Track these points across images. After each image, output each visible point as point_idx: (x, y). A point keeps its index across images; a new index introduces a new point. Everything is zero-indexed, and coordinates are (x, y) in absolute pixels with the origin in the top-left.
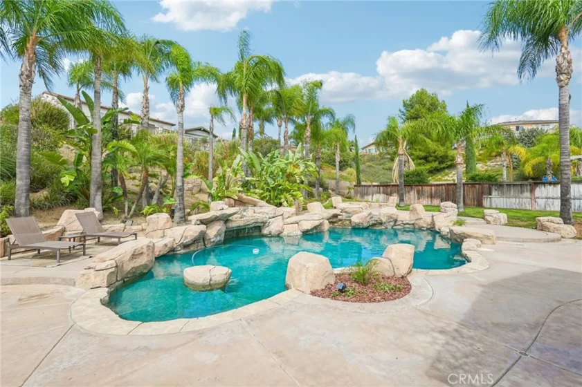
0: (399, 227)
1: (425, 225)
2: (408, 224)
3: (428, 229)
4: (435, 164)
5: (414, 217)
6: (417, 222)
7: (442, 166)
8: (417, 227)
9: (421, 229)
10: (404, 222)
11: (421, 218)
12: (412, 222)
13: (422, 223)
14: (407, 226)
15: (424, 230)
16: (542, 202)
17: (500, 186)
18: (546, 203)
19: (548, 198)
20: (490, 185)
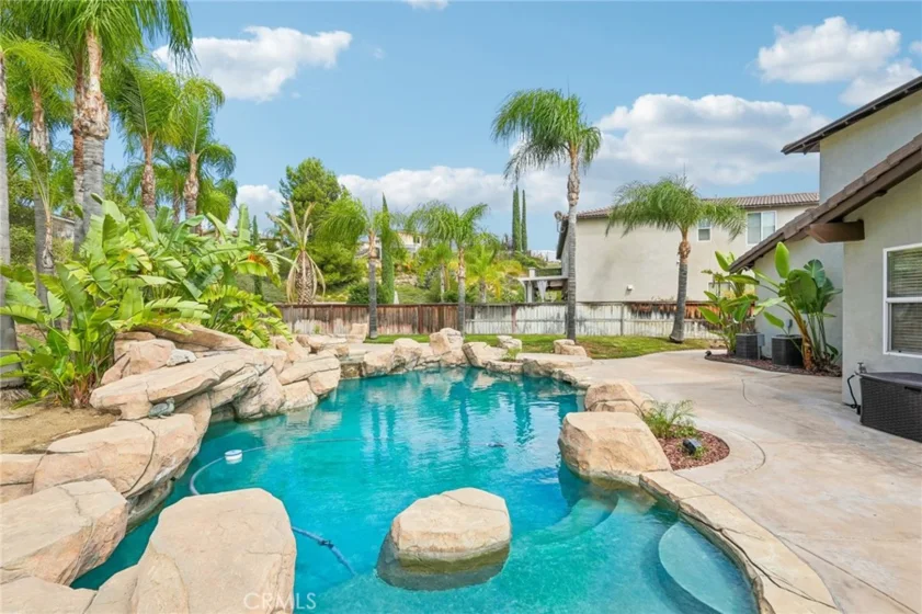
0: (421, 368)
1: (454, 361)
2: (433, 362)
3: (457, 366)
4: (336, 277)
5: (440, 351)
6: (444, 357)
7: (345, 279)
8: (443, 365)
9: (449, 367)
10: (428, 360)
11: (450, 352)
12: (438, 359)
13: (451, 359)
14: (431, 364)
15: (453, 368)
16: (521, 325)
17: (483, 307)
18: (525, 327)
19: (526, 321)
20: (474, 307)
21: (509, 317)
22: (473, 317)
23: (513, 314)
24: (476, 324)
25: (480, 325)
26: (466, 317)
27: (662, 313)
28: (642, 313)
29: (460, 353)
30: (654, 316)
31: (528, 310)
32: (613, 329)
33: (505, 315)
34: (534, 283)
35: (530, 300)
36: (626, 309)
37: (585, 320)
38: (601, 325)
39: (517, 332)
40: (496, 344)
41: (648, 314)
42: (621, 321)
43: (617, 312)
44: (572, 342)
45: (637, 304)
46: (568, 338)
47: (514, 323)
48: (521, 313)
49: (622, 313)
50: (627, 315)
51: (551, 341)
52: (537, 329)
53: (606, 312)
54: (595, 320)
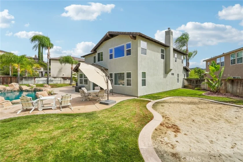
0: (6, 92)
6: (13, 89)
8: (13, 91)
10: (8, 90)
12: (11, 89)
13: (16, 89)
16: (37, 82)
17: (25, 78)
18: (38, 82)
19: (38, 81)
20: (22, 78)
21: (33, 80)
22: (22, 80)
23: (34, 79)
24: (23, 82)
25: (24, 82)
26: (20, 80)
27: (69, 79)
28: (65, 79)
29: (18, 88)
30: (67, 80)
31: (39, 78)
32: (59, 82)
33: (32, 80)
34: (42, 72)
35: (40, 76)
36: (62, 78)
37: (53, 81)
38: (56, 82)
39: (36, 83)
40: (29, 86)
41: (66, 79)
42: (61, 81)
43: (60, 79)
44: (48, 85)
45: (64, 77)
46: (47, 84)
47: (35, 81)
48: (36, 79)
49: (61, 79)
50: (62, 80)
51: (43, 85)
52: (41, 83)
53: (58, 79)
54: (55, 81)
